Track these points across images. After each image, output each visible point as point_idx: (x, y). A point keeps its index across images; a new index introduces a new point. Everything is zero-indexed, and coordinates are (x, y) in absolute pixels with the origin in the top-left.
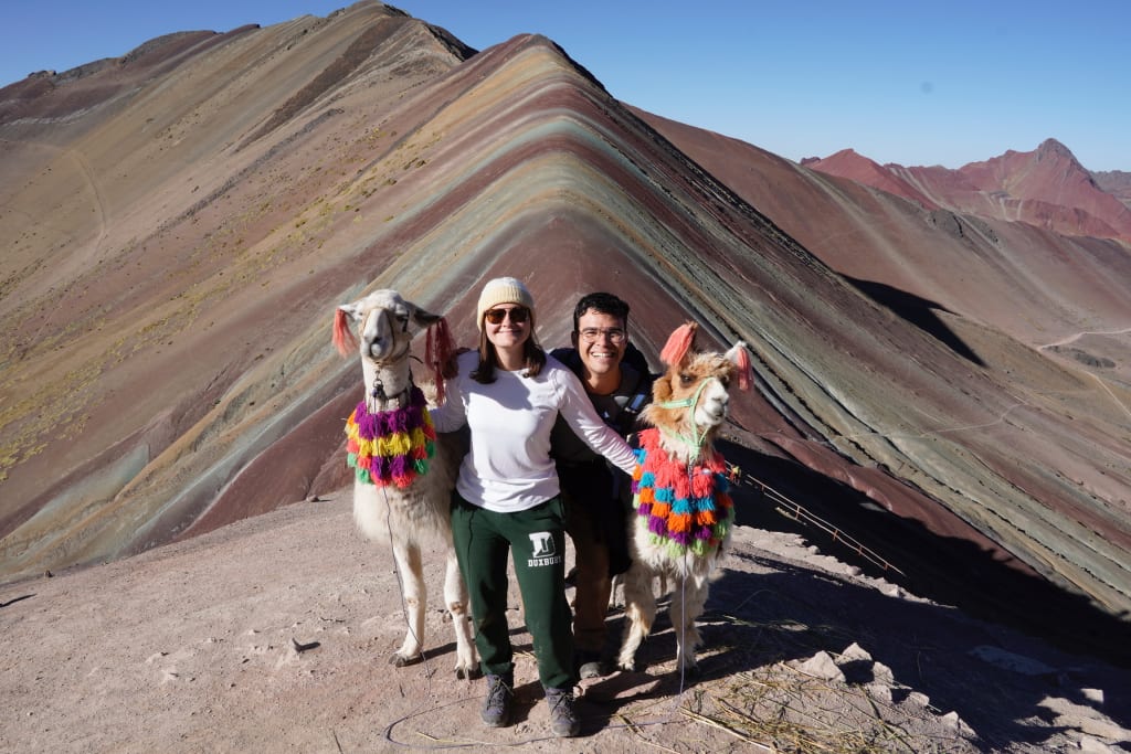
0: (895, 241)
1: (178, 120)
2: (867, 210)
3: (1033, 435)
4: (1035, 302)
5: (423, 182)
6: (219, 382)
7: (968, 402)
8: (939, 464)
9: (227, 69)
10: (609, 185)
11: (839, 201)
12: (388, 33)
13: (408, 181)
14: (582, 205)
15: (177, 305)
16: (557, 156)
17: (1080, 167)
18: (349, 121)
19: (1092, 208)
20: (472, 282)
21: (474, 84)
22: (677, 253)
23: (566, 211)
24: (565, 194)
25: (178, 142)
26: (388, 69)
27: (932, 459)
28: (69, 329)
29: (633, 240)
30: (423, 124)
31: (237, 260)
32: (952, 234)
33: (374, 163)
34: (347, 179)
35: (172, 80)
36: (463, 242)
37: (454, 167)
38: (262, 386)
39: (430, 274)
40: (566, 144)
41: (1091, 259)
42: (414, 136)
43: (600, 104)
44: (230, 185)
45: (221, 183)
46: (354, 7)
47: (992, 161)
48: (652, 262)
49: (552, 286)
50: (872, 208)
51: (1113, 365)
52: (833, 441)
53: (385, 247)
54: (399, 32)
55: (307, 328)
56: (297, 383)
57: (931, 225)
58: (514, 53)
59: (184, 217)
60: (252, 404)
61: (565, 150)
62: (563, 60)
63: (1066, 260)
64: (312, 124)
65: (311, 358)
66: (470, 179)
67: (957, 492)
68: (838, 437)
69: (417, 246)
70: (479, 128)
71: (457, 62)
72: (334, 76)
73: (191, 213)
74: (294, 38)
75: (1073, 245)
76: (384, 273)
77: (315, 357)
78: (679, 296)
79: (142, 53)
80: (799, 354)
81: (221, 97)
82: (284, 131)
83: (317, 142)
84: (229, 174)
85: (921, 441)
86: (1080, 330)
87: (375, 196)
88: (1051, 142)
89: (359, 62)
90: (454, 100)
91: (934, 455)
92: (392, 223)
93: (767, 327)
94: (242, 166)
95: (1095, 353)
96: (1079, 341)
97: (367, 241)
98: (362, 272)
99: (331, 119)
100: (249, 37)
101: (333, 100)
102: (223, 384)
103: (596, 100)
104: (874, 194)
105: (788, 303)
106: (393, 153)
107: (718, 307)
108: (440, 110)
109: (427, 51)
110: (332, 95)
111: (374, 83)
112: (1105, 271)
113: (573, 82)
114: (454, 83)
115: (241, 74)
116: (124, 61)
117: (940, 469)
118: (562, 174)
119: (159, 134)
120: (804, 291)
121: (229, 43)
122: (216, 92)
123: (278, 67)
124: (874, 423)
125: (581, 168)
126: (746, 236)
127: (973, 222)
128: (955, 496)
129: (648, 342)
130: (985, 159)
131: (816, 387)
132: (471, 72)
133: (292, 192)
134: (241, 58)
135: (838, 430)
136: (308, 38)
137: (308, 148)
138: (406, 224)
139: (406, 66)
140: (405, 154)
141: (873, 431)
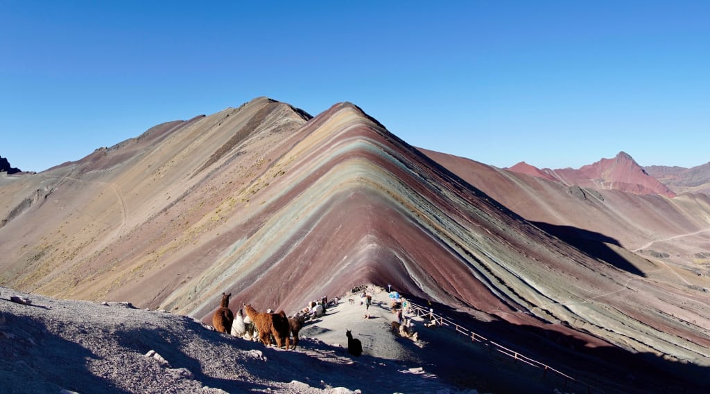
0: (551, 204)
1: (164, 165)
2: (535, 189)
3: (644, 293)
4: (627, 229)
5: (282, 182)
6: (160, 296)
7: (606, 281)
8: (598, 317)
9: (189, 138)
10: (387, 174)
11: (520, 185)
12: (269, 112)
13: (275, 183)
14: (370, 185)
15: (151, 257)
16: (356, 160)
17: (637, 165)
18: (249, 157)
19: (645, 184)
20: (306, 233)
21: (313, 130)
22: (429, 210)
23: (361, 188)
24: (361, 179)
25: (162, 176)
26: (269, 130)
27: (592, 314)
28: (100, 271)
29: (402, 203)
30: (285, 154)
31: (184, 232)
32: (581, 198)
33: (260, 176)
34: (244, 186)
35: (161, 146)
36: (302, 211)
37: (299, 173)
38: (183, 298)
39: (282, 230)
40: (362, 153)
41: (650, 205)
42: (280, 160)
43: (382, 134)
44: (186, 194)
45: (181, 194)
46: (253, 101)
47: (595, 164)
48: (414, 215)
49: (352, 232)
50: (537, 188)
51: (668, 256)
52: (533, 310)
53: (259, 218)
54: (275, 110)
55: (211, 265)
56: (202, 296)
57: (570, 194)
58: (334, 112)
59: (161, 212)
60: (177, 309)
61: (360, 156)
62: (361, 114)
63: (639, 207)
64: (229, 161)
65: (212, 282)
66: (308, 177)
67: (611, 331)
68: (535, 308)
69: (277, 215)
70: (314, 152)
71: (305, 122)
72: (242, 136)
73: (165, 210)
74: (222, 119)
75: (641, 199)
76: (257, 233)
77: (214, 281)
78: (431, 233)
79: (147, 135)
80: (505, 261)
81: (185, 152)
82: (216, 165)
83: (231, 169)
84: (186, 189)
85: (585, 305)
86: (651, 241)
87: (258, 193)
88: (622, 153)
89: (255, 127)
90: (303, 139)
91: (593, 312)
92: (264, 205)
93: (487, 249)
94: (192, 185)
95: (659, 251)
96: (651, 246)
97: (249, 216)
98: (245, 233)
99: (239, 157)
100: (200, 121)
101: (241, 148)
102: (162, 297)
103: (379, 132)
104: (538, 180)
105: (497, 233)
106: (268, 171)
107: (456, 239)
108: (295, 145)
109: (290, 119)
110: (241, 145)
111: (263, 137)
112: (657, 211)
113: (367, 124)
114: (303, 131)
115: (195, 139)
116: (139, 139)
117: (599, 320)
118: (358, 169)
119: (153, 173)
120: (505, 226)
121: (190, 125)
122: (183, 149)
123: (214, 135)
124: (555, 297)
125: (370, 165)
126: (471, 200)
127: (590, 192)
128: (610, 334)
129: (413, 261)
130: (591, 163)
131: (518, 279)
132: (312, 125)
133: (216, 195)
134: (195, 132)
135: (534, 303)
136: (230, 119)
137: (227, 173)
138: (270, 205)
139: (278, 128)
140: (275, 169)
141: (555, 302)
